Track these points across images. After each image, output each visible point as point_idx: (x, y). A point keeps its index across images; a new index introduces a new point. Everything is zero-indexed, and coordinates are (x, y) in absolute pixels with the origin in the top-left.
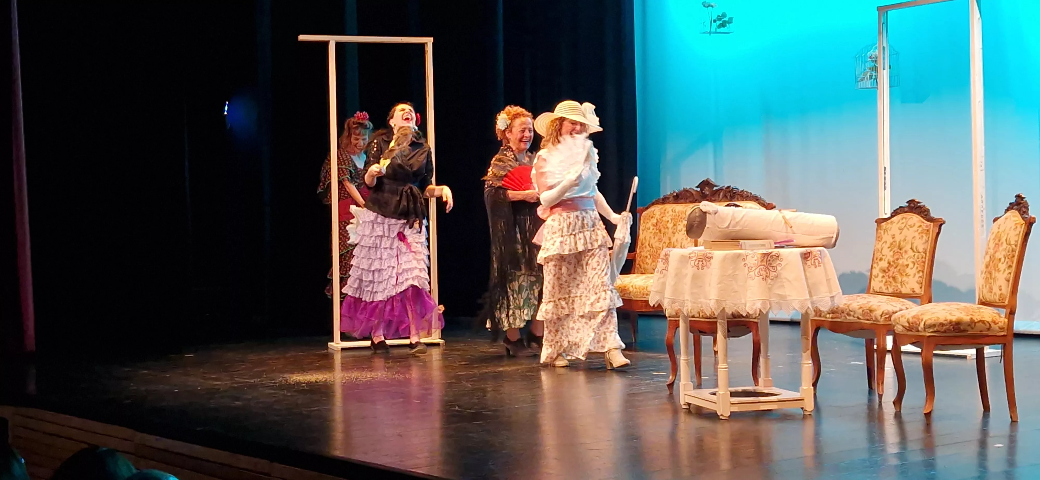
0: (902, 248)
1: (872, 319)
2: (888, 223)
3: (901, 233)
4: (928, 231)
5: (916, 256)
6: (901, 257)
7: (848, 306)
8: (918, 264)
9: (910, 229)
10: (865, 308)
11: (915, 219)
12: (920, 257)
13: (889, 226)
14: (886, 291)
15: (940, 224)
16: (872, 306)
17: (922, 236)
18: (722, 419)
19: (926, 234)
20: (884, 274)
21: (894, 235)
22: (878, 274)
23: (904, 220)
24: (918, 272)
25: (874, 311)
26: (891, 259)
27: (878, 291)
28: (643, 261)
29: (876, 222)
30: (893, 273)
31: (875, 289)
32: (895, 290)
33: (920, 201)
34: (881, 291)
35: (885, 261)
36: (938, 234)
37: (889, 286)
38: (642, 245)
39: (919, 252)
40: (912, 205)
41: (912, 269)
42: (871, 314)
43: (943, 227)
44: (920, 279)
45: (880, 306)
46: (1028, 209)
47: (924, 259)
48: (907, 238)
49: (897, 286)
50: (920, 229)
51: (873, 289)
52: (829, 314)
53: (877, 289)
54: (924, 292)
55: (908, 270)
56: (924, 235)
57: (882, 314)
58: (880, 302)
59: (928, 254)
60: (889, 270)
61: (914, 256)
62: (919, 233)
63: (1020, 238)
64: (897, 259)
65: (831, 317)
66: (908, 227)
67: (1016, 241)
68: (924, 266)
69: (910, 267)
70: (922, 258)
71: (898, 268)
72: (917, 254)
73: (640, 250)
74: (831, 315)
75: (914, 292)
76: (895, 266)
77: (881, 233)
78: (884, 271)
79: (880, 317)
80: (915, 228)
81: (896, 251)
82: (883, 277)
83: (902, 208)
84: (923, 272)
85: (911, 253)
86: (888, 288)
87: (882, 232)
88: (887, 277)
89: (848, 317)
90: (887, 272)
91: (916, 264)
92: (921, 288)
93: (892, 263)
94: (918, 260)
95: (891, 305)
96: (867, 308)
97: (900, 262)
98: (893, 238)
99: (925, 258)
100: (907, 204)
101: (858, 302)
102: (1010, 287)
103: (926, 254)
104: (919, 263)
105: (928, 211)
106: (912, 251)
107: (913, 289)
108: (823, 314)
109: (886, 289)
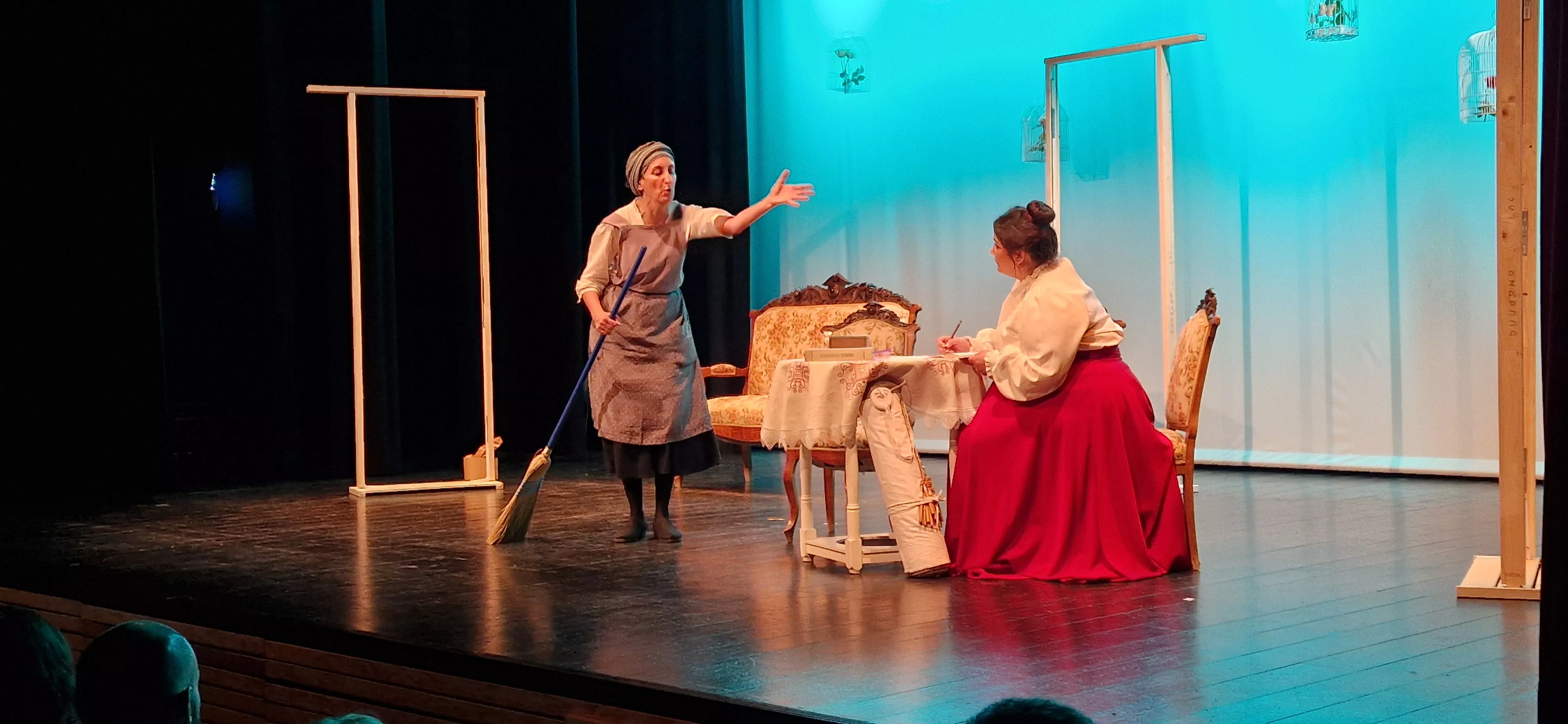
18: (852, 574)
28: (758, 378)
38: (756, 358)
46: (1215, 308)
63: (1204, 343)
67: (1198, 348)
73: (754, 364)
102: (1191, 404)
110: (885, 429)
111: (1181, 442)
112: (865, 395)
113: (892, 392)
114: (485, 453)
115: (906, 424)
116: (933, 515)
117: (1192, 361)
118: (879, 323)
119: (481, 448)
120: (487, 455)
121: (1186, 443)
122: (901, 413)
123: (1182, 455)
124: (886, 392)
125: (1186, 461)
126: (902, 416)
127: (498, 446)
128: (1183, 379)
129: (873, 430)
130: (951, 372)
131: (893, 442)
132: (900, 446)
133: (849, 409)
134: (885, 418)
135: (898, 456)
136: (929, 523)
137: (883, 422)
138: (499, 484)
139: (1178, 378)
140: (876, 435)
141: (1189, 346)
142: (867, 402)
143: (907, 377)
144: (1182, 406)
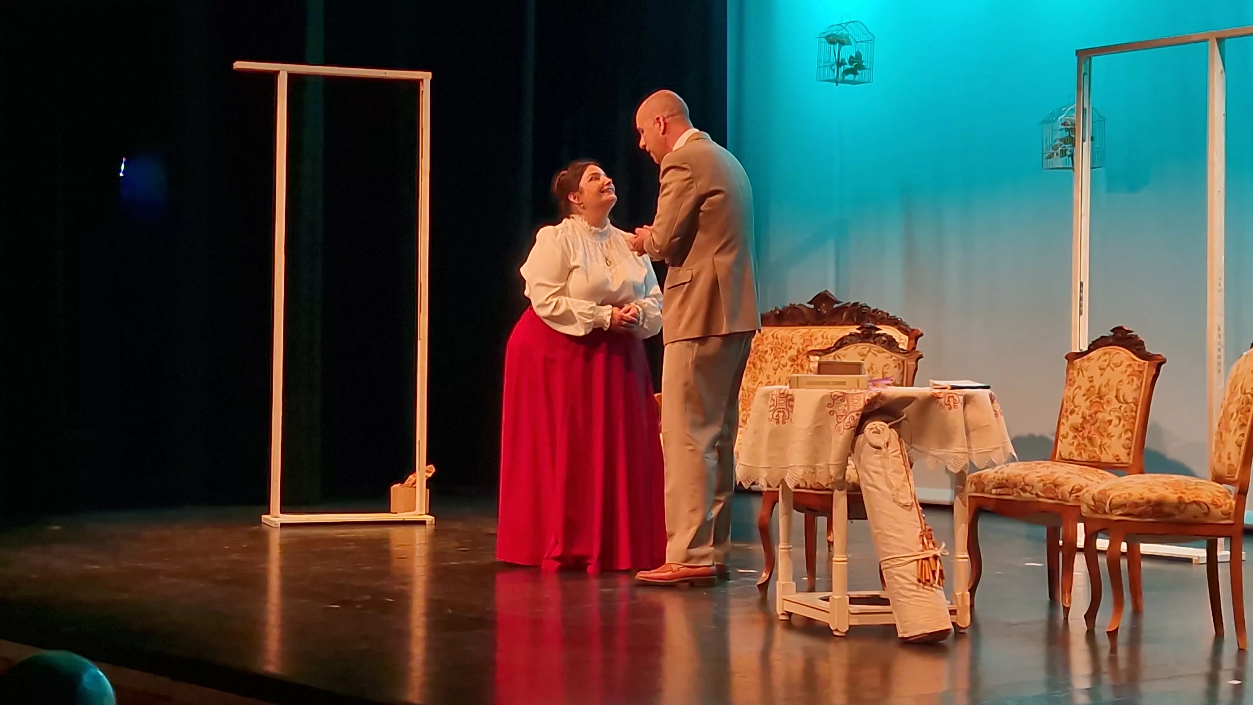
0: (1105, 396)
1: (1057, 497)
2: (1084, 360)
3: (1102, 375)
4: (1141, 372)
5: (1122, 409)
6: (1101, 409)
7: (1023, 478)
8: (1126, 420)
9: (1116, 369)
10: (1047, 482)
11: (1123, 355)
12: (1128, 410)
13: (1086, 364)
14: (1079, 459)
15: (1158, 362)
16: (1058, 478)
17: (1133, 380)
18: (836, 637)
19: (1139, 377)
20: (1076, 434)
21: (1092, 377)
22: (1068, 434)
23: (1107, 355)
24: (1126, 432)
25: (1061, 485)
26: (1087, 412)
27: (1067, 458)
29: (1066, 357)
30: (1090, 432)
31: (1062, 454)
32: (1091, 456)
33: (1131, 329)
34: (1072, 458)
35: (1078, 414)
36: (1155, 377)
37: (1082, 451)
39: (1127, 403)
40: (1119, 335)
41: (1116, 426)
42: (1057, 490)
43: (1163, 366)
44: (1128, 442)
45: (1068, 478)
47: (1134, 414)
48: (1110, 383)
49: (1095, 451)
50: (1130, 370)
51: (1060, 455)
52: (996, 488)
53: (1065, 455)
54: (1133, 461)
55: (1111, 429)
56: (1135, 379)
57: (1072, 490)
58: (1068, 473)
59: (1139, 407)
60: (1084, 428)
61: (1120, 408)
62: (1128, 376)
64: (1096, 413)
65: (998, 493)
66: (1113, 366)
68: (1134, 423)
69: (1113, 423)
70: (1132, 411)
71: (1097, 425)
72: (1124, 406)
74: (999, 490)
75: (1118, 460)
76: (1092, 422)
77: (1073, 374)
78: (1077, 429)
79: (1068, 495)
80: (1123, 368)
81: (1094, 400)
82: (1075, 437)
83: (1103, 339)
84: (1132, 432)
85: (1115, 404)
86: (1081, 453)
87: (1076, 373)
88: (1080, 438)
89: (1022, 494)
90: (1081, 431)
91: (1122, 420)
92: (1129, 454)
93: (1088, 418)
94: (1125, 414)
95: (1086, 478)
96: (1051, 481)
97: (1100, 416)
98: (1091, 382)
99: (1136, 412)
100: (1112, 334)
101: (1038, 472)
103: (1137, 406)
104: (1127, 418)
105: (1142, 343)
106: (1116, 401)
107: (1118, 456)
108: (987, 489)
109: (1078, 455)
110: (881, 470)
111: (1229, 498)
112: (859, 430)
113: (890, 427)
114: (414, 483)
115: (904, 464)
116: (934, 572)
117: (1244, 404)
118: (877, 347)
119: (411, 477)
120: (418, 485)
121: (1234, 499)
122: (899, 452)
123: (1230, 514)
124: (883, 427)
125: (1234, 521)
126: (901, 456)
127: (430, 475)
128: (1234, 424)
129: (866, 471)
130: (960, 406)
131: (890, 486)
132: (898, 490)
133: (839, 445)
134: (880, 457)
135: (895, 501)
136: (929, 581)
137: (879, 462)
138: (429, 519)
139: (1227, 424)
140: (870, 475)
141: (1242, 387)
142: (861, 438)
143: (908, 411)
144: (1232, 456)
